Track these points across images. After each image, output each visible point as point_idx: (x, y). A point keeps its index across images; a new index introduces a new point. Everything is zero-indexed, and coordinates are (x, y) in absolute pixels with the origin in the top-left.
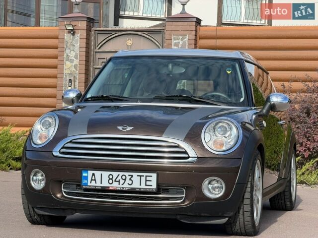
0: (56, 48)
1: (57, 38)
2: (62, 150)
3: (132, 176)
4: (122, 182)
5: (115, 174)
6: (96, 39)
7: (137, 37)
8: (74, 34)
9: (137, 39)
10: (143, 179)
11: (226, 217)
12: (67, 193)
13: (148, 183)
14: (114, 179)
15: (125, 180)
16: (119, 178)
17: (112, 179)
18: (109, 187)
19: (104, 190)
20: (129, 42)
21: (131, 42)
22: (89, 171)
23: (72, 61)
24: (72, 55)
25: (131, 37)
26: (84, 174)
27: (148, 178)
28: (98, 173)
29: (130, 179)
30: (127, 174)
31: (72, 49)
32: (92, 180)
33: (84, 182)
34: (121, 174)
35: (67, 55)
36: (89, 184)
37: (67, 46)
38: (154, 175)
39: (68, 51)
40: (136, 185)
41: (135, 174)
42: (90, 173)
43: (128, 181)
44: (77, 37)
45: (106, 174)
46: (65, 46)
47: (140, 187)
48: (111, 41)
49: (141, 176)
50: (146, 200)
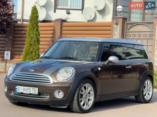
0: (110, 30)
1: (111, 26)
2: (12, 78)
3: (30, 89)
4: (27, 90)
5: (25, 87)
6: (127, 26)
7: (143, 25)
8: (117, 24)
9: (143, 26)
10: (34, 90)
11: (66, 106)
12: (14, 94)
13: (35, 91)
14: (25, 90)
15: (28, 90)
16: (26, 89)
17: (24, 89)
18: (23, 92)
19: (22, 93)
20: (140, 28)
21: (141, 28)
22: (18, 86)
23: (116, 36)
24: (116, 33)
25: (141, 26)
26: (16, 87)
27: (35, 90)
28: (20, 87)
29: (30, 90)
30: (29, 88)
31: (116, 31)
32: (18, 89)
33: (16, 90)
34: (27, 87)
35: (115, 34)
36: (18, 91)
37: (114, 29)
38: (37, 89)
39: (115, 32)
40: (32, 92)
41: (31, 88)
42: (18, 87)
43: (29, 90)
44: (119, 26)
45: (23, 87)
46: (114, 30)
47: (33, 93)
48: (133, 27)
49: (33, 89)
50: (36, 98)
